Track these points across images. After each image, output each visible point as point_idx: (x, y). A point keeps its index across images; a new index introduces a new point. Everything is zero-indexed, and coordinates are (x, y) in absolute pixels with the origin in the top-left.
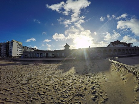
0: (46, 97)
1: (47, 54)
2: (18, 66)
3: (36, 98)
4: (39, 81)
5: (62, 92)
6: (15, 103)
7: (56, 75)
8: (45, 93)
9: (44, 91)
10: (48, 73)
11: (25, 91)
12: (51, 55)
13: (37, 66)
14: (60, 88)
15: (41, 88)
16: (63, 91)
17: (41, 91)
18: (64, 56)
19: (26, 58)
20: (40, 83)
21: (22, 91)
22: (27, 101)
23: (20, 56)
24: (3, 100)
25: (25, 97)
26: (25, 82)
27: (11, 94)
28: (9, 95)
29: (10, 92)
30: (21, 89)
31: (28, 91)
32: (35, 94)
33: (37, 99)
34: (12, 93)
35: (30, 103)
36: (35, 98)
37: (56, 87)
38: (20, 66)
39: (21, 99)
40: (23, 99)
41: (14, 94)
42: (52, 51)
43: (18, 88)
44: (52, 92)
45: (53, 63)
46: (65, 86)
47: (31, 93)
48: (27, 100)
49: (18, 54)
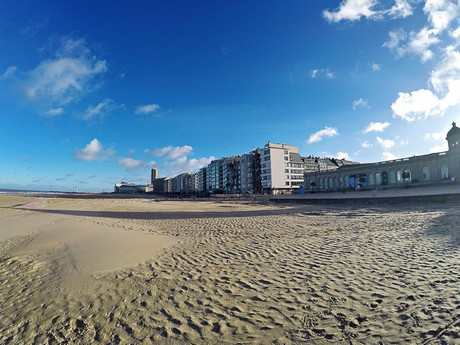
0: (361, 336)
1: (385, 175)
2: (289, 219)
3: (329, 330)
4: (352, 273)
5: (423, 335)
6: (257, 327)
7: (417, 260)
8: (363, 324)
9: (362, 315)
10: (387, 246)
11: (299, 299)
12: (399, 178)
13: (353, 220)
14: (422, 315)
15: (354, 299)
16: (431, 333)
17: (351, 310)
18: (450, 178)
19: (313, 192)
20: (355, 282)
21: (289, 298)
22: (297, 332)
23: (296, 189)
24: (226, 309)
25: (293, 317)
26: (306, 270)
27: (256, 299)
28: (248, 301)
29: (253, 293)
30: (289, 291)
31: (310, 300)
32: (327, 316)
33: (329, 337)
34: (260, 296)
35: (301, 341)
36: (324, 330)
37: (407, 306)
38: (297, 219)
39: (279, 319)
40: (286, 324)
41: (265, 301)
42: (402, 162)
43: (279, 285)
44: (386, 324)
45: (409, 210)
46: (441, 311)
47: (316, 309)
48: (296, 329)
49: (288, 183)
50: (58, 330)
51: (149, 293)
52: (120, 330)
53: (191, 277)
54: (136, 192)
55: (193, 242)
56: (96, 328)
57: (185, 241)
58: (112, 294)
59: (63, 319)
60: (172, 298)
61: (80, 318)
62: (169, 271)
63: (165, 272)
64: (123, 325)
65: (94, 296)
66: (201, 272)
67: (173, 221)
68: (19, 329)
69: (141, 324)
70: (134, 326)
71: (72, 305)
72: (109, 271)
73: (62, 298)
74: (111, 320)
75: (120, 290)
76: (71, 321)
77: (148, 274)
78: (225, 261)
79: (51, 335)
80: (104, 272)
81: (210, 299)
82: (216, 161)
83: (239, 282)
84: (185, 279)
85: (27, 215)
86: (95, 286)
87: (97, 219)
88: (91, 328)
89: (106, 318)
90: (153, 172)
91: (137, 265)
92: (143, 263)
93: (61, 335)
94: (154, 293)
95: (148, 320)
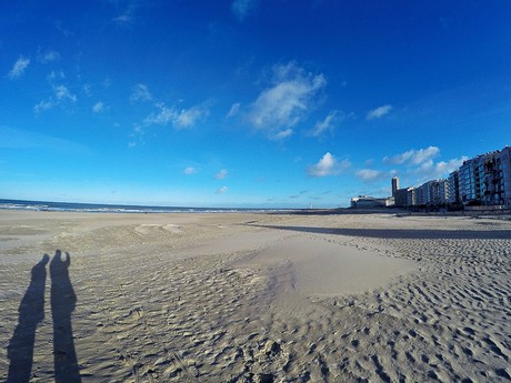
50: (250, 347)
51: (367, 331)
52: (316, 367)
53: (425, 319)
54: (375, 206)
55: (438, 270)
56: (290, 356)
57: (428, 268)
58: (324, 323)
59: (261, 338)
60: (392, 344)
61: (279, 341)
62: (399, 307)
63: (394, 307)
64: (321, 362)
65: (304, 321)
66: (439, 314)
67: (416, 241)
68: (214, 336)
69: (342, 367)
70: (333, 367)
71: (276, 326)
72: (328, 295)
73: (269, 316)
74: (310, 353)
75: (335, 319)
76: (268, 342)
77: (373, 306)
78: (475, 302)
79: (241, 351)
80: (322, 296)
81: (440, 357)
82: (469, 161)
83: (487, 340)
84: (417, 321)
85: (257, 231)
86: (309, 310)
87: (329, 236)
88: (285, 355)
89: (306, 349)
90: (394, 182)
91: (362, 293)
92: (370, 291)
93: (251, 353)
94: (372, 332)
95: (352, 364)
